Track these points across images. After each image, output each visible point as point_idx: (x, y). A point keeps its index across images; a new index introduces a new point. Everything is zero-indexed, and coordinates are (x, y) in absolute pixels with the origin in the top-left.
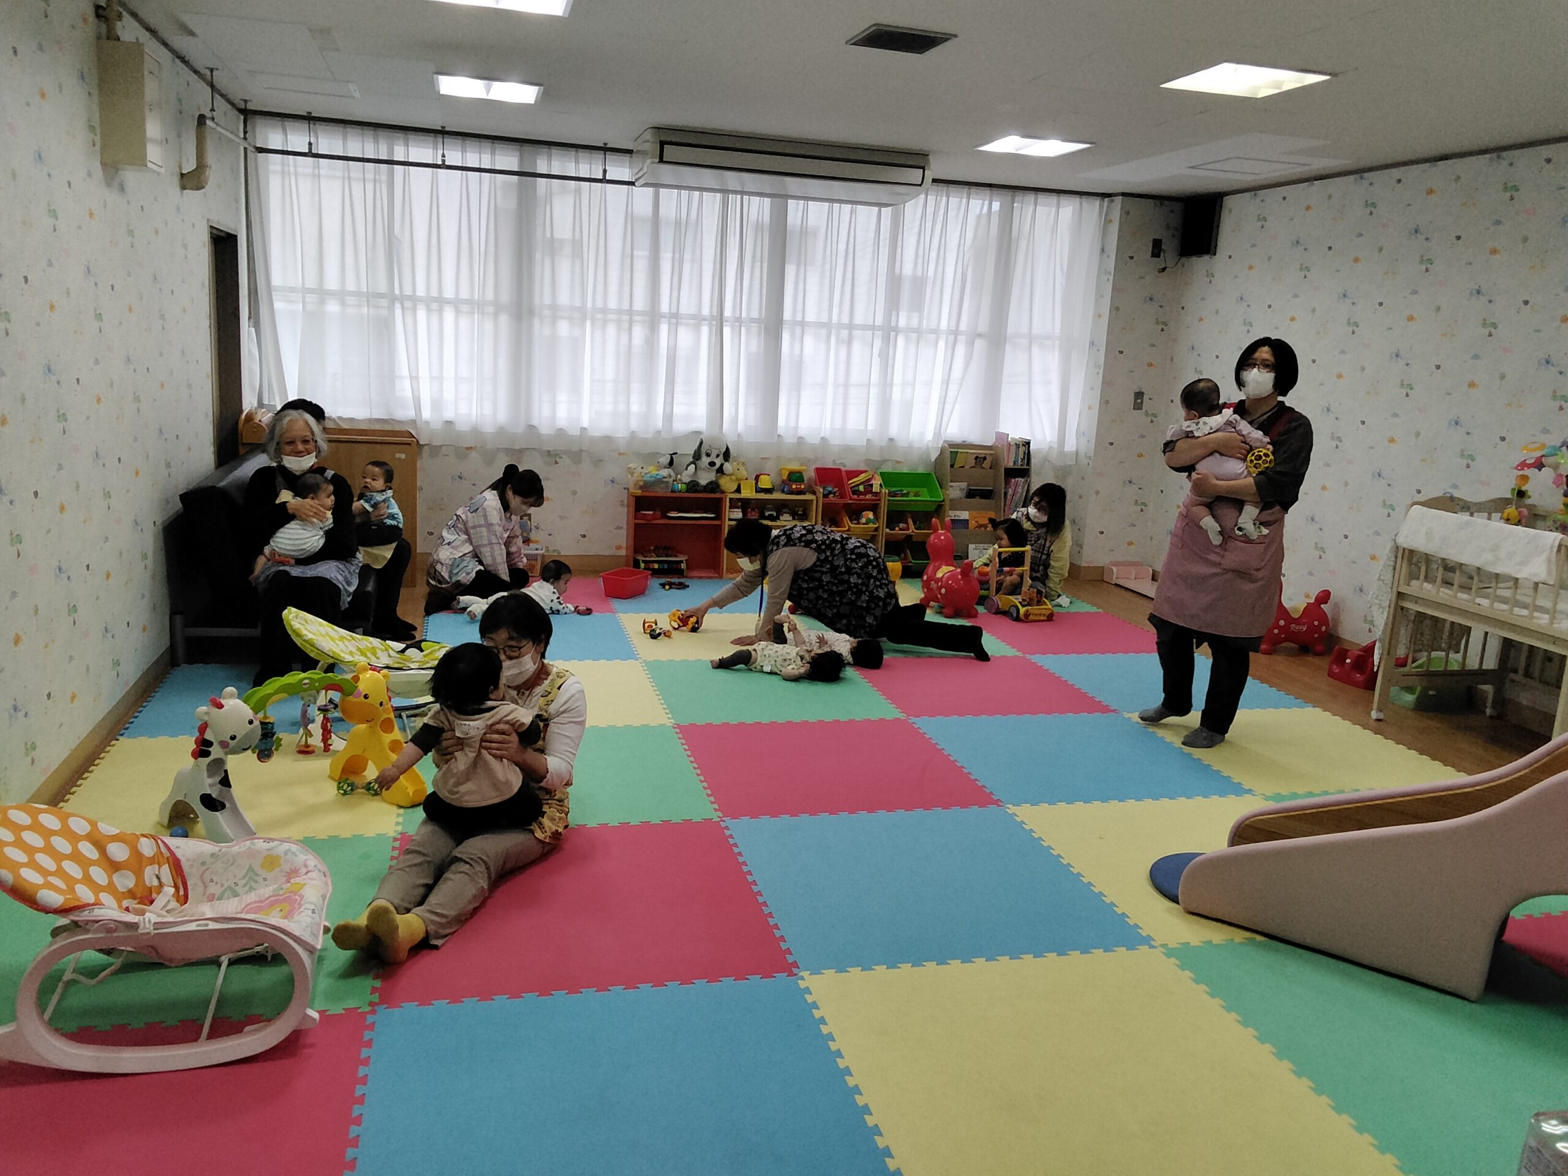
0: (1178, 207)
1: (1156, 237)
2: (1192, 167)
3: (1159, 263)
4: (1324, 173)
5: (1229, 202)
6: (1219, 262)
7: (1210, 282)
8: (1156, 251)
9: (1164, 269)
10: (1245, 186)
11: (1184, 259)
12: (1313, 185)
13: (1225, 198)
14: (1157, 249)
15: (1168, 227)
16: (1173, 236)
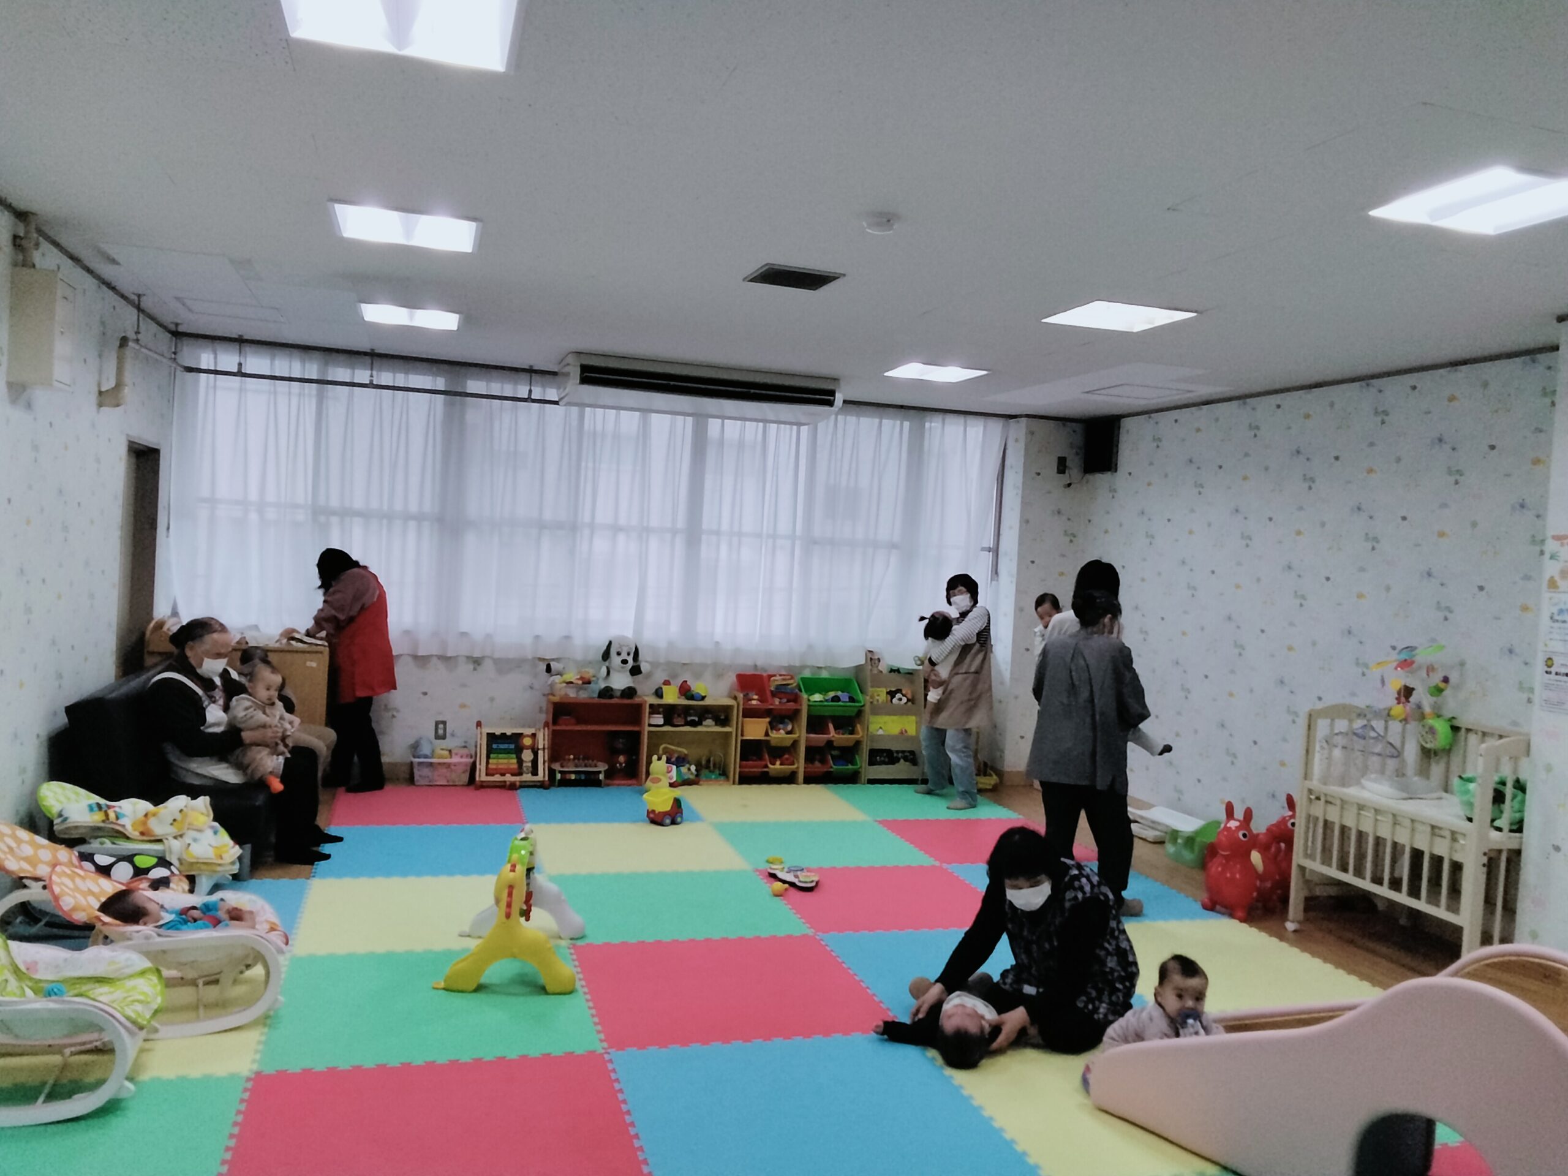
0: (1078, 427)
1: (1060, 455)
2: (1088, 392)
3: (1064, 479)
4: (1210, 398)
5: (1126, 423)
6: (1120, 479)
7: (1113, 497)
8: (1061, 468)
9: (1069, 485)
10: (1140, 410)
11: (1088, 476)
12: (1201, 409)
13: (1123, 420)
14: (1062, 466)
15: (1072, 446)
16: (1077, 454)
